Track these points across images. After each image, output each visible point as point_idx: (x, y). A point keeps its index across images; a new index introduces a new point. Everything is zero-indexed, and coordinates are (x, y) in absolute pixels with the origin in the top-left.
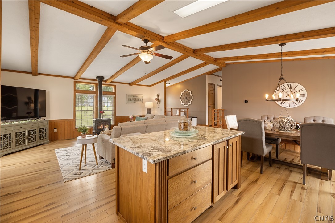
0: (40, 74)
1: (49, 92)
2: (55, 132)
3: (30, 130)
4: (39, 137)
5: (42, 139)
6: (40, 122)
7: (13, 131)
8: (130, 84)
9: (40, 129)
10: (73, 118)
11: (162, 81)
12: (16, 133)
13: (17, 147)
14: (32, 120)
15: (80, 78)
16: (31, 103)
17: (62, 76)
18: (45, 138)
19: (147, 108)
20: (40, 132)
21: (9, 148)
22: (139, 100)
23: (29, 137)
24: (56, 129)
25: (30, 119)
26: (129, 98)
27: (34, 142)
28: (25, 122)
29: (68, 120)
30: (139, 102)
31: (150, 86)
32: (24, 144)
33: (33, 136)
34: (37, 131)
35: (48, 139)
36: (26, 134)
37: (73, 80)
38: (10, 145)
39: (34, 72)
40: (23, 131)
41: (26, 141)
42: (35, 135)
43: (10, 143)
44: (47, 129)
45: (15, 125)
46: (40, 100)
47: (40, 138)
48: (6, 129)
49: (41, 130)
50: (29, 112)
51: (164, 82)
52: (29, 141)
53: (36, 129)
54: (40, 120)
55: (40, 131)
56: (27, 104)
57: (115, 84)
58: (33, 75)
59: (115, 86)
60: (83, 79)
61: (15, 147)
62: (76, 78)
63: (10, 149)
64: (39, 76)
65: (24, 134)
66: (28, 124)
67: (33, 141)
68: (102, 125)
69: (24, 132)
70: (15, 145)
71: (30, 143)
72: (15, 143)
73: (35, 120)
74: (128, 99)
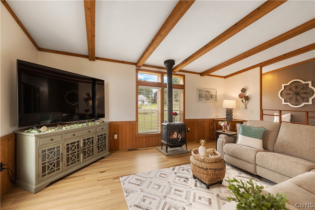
0: (98, 58)
1: (108, 84)
2: (115, 138)
3: (86, 138)
4: (97, 149)
5: (101, 151)
6: (98, 126)
7: (63, 142)
8: (202, 74)
9: (98, 136)
10: (135, 120)
11: (254, 66)
12: (68, 145)
13: (68, 167)
14: (88, 122)
15: (144, 65)
16: (90, 100)
17: (122, 62)
18: (104, 149)
19: (227, 109)
20: (99, 142)
21: (57, 170)
22: (212, 96)
23: (85, 149)
24: (116, 135)
25: (86, 120)
26: (200, 93)
27: (92, 156)
28: (80, 125)
29: (130, 122)
30: (211, 100)
31: (225, 77)
32: (78, 161)
33: (90, 147)
34: (95, 140)
35: (108, 151)
36: (81, 145)
37: (134, 67)
38: (58, 165)
39: (91, 56)
40: (76, 141)
41: (81, 156)
42: (93, 146)
43: (58, 162)
44: (106, 135)
45: (66, 132)
46: (97, 97)
47: (99, 150)
48: (52, 140)
49: (100, 137)
50: (87, 109)
51: (259, 68)
52: (85, 155)
53: (94, 136)
54: (98, 123)
55: (98, 139)
56: (86, 100)
57: (184, 74)
58: (90, 60)
59: (184, 76)
60: (146, 66)
61: (66, 168)
62: (139, 64)
63: (59, 171)
64: (97, 61)
65: (78, 145)
66: (83, 129)
67: (90, 156)
68: (175, 133)
69: (78, 142)
70: (66, 164)
71: (87, 159)
72: (66, 162)
73: (93, 123)
74: (199, 95)
